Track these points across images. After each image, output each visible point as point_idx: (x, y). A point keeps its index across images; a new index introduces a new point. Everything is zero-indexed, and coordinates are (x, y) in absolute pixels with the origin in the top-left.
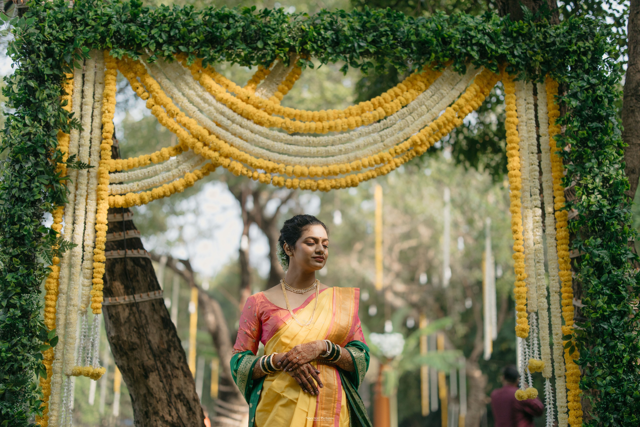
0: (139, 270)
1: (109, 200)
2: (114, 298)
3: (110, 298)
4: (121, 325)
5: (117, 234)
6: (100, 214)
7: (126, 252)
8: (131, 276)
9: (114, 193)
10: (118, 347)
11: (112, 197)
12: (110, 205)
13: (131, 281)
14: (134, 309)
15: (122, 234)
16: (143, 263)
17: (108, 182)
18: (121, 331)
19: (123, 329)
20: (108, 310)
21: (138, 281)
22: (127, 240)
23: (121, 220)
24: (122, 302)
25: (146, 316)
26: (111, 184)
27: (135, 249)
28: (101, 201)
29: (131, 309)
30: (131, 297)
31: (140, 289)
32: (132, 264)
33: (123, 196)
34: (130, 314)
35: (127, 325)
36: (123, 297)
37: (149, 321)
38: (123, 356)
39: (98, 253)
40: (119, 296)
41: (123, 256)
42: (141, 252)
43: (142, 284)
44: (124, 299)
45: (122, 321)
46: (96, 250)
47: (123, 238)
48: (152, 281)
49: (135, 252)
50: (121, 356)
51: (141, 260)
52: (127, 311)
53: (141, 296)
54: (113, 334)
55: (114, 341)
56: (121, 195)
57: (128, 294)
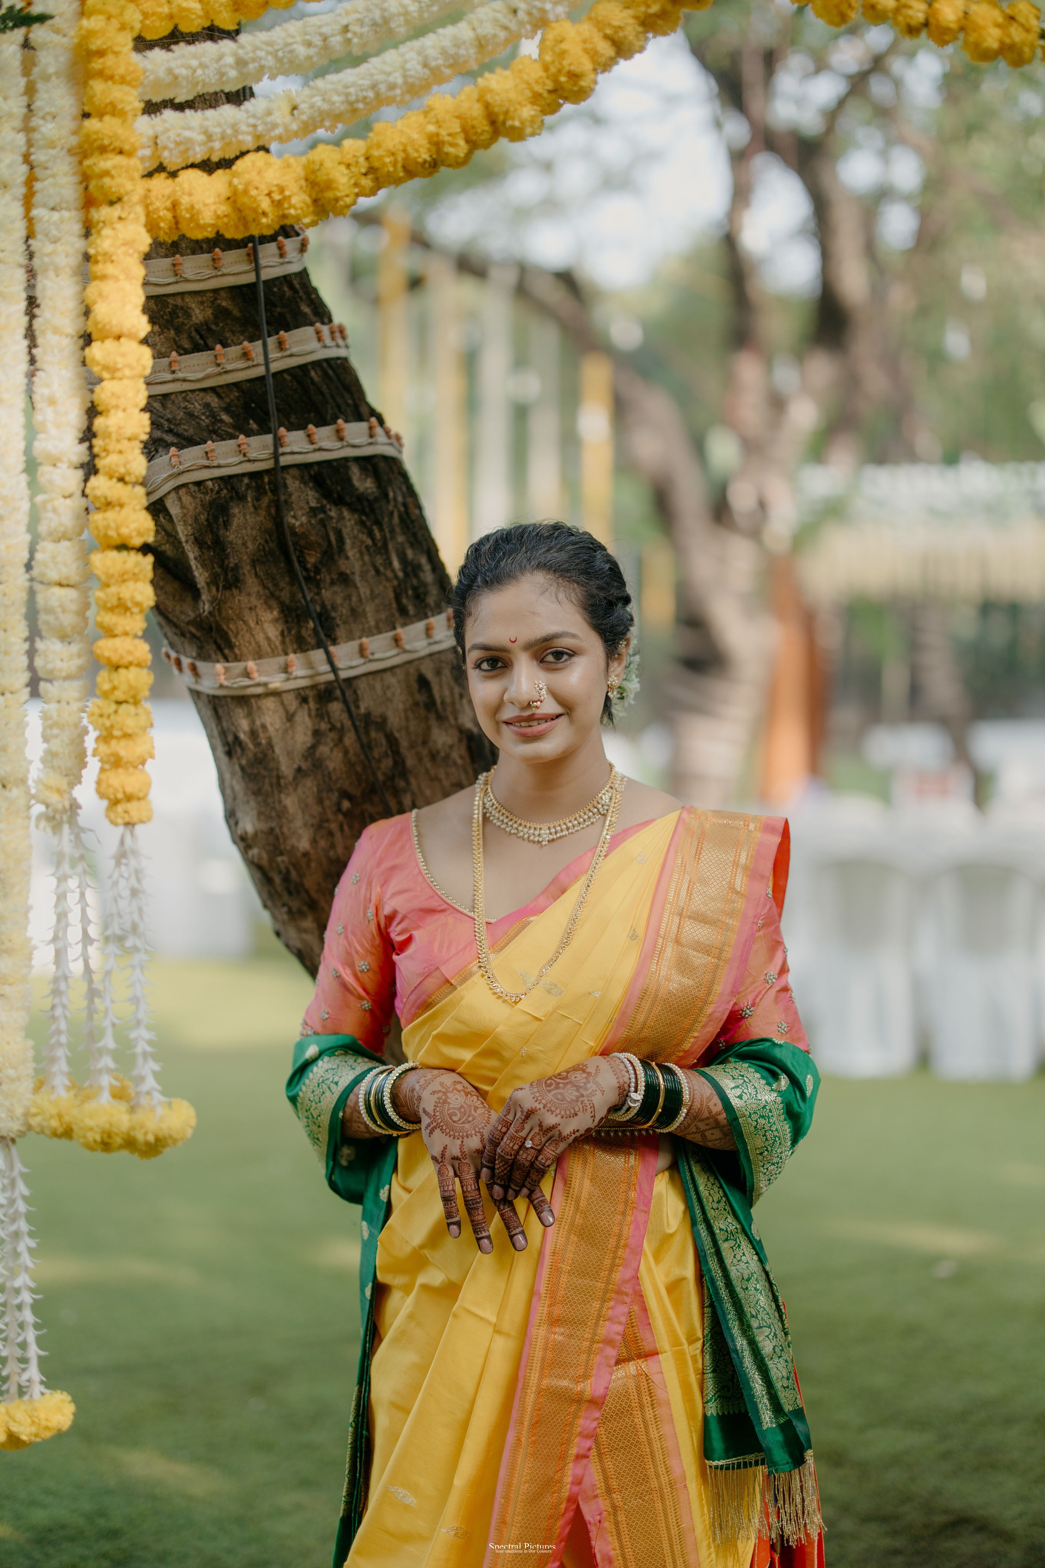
0: (349, 522)
1: (146, 202)
2: (237, 667)
3: (219, 667)
4: (278, 783)
5: (234, 351)
6: (107, 287)
7: (278, 442)
8: (312, 559)
9: (172, 160)
10: (277, 880)
11: (160, 183)
12: (151, 226)
13: (313, 580)
14: (336, 708)
15: (256, 347)
16: (364, 484)
17: (132, 100)
18: (282, 814)
19: (290, 802)
20: (218, 717)
21: (344, 579)
22: (277, 375)
23: (250, 278)
24: (277, 682)
25: (392, 741)
26: (152, 108)
27: (322, 422)
28: (104, 213)
29: (321, 715)
30: (318, 655)
31: (355, 613)
32: (312, 497)
33: (220, 175)
34: (316, 733)
35: (309, 785)
36: (281, 660)
37: (410, 762)
38: (301, 914)
39: (109, 505)
40: (259, 655)
41: (269, 465)
42: (355, 431)
43: (364, 590)
44: (286, 669)
45: (287, 768)
46: (100, 484)
47: (260, 371)
48: (411, 569)
49: (324, 435)
50: (294, 915)
51: (355, 472)
52: (304, 723)
53: (362, 651)
54: (248, 825)
55: (255, 851)
56: (208, 166)
57: (302, 646)
